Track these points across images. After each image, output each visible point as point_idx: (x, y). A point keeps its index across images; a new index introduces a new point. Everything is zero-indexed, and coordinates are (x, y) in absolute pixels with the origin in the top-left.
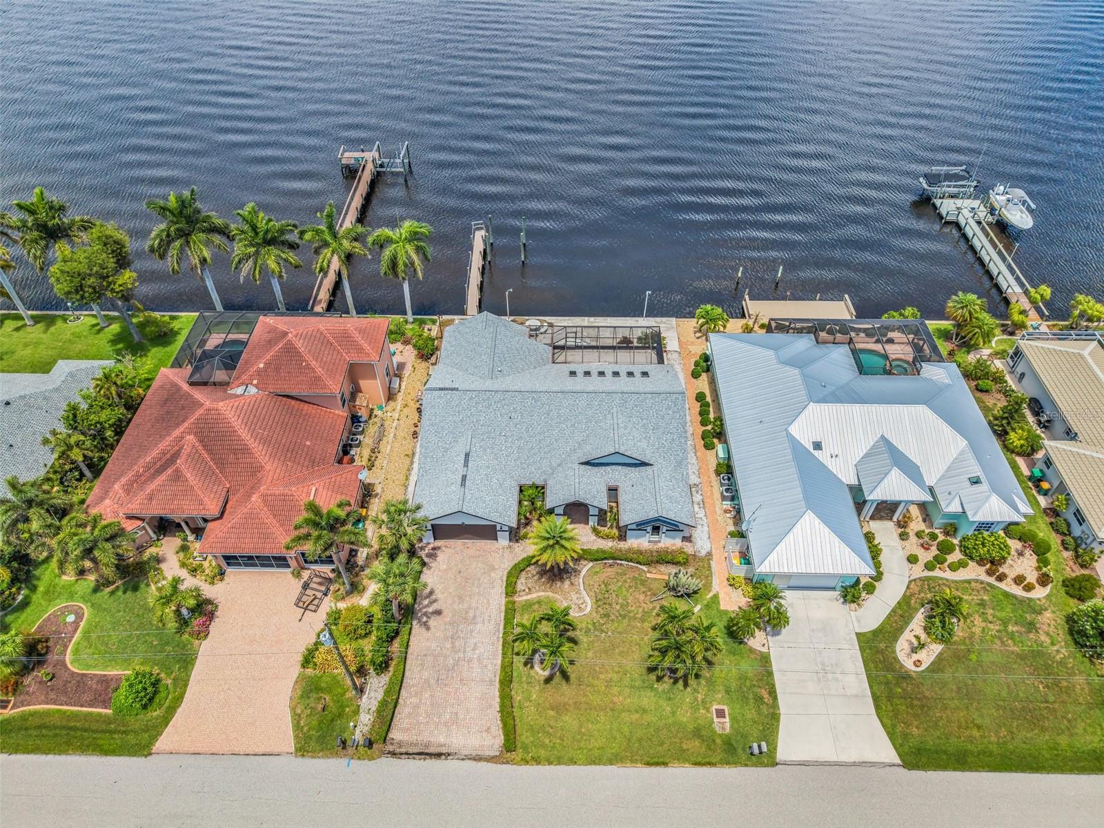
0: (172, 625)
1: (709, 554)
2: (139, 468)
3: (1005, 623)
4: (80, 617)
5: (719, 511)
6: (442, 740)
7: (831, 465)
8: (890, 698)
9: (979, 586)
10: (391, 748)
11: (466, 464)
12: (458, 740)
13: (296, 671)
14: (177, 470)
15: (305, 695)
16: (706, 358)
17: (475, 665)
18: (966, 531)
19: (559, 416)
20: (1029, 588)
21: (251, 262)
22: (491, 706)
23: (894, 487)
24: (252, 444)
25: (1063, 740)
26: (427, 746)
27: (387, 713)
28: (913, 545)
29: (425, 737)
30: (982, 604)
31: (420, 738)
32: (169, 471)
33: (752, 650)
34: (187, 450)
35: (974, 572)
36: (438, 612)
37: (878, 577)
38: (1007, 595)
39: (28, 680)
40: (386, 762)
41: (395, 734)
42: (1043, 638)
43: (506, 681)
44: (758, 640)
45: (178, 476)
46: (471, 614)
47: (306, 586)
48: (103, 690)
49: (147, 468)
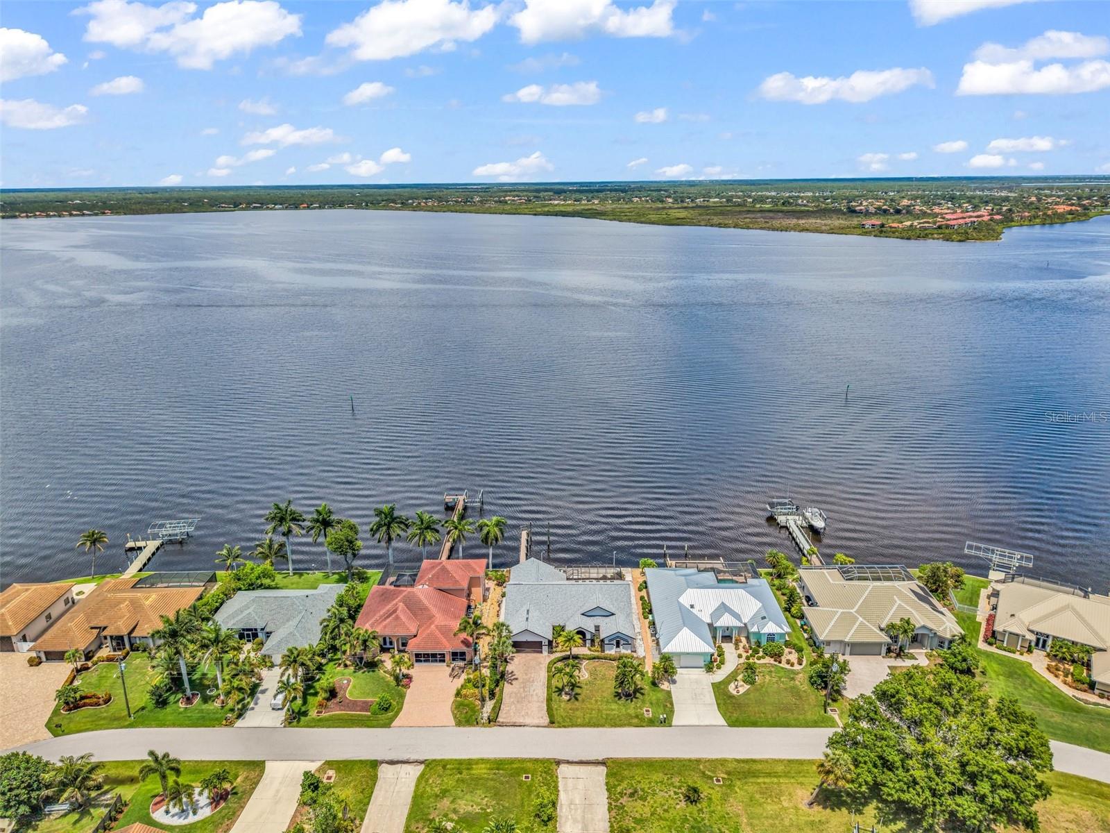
0: (394, 683)
1: (644, 657)
2: (377, 617)
3: (780, 678)
4: (349, 681)
5: (649, 641)
6: (521, 721)
7: (699, 614)
8: (724, 704)
9: (770, 665)
10: (498, 723)
11: (528, 613)
12: (528, 721)
13: (452, 699)
15: (457, 707)
16: (645, 582)
18: (764, 642)
20: (792, 665)
21: (417, 538)
22: (543, 710)
23: (726, 621)
24: (430, 607)
25: (801, 717)
26: (515, 723)
27: (497, 710)
28: (741, 651)
29: (514, 720)
30: (770, 671)
31: (511, 721)
32: (393, 616)
33: (663, 690)
34: (400, 608)
35: (768, 660)
36: (516, 679)
37: (722, 662)
38: (782, 668)
39: (329, 703)
40: (497, 729)
41: (499, 719)
42: (797, 682)
43: (549, 700)
44: (665, 686)
45: (397, 618)
46: (531, 679)
47: (453, 669)
48: (365, 706)
49: (381, 617)
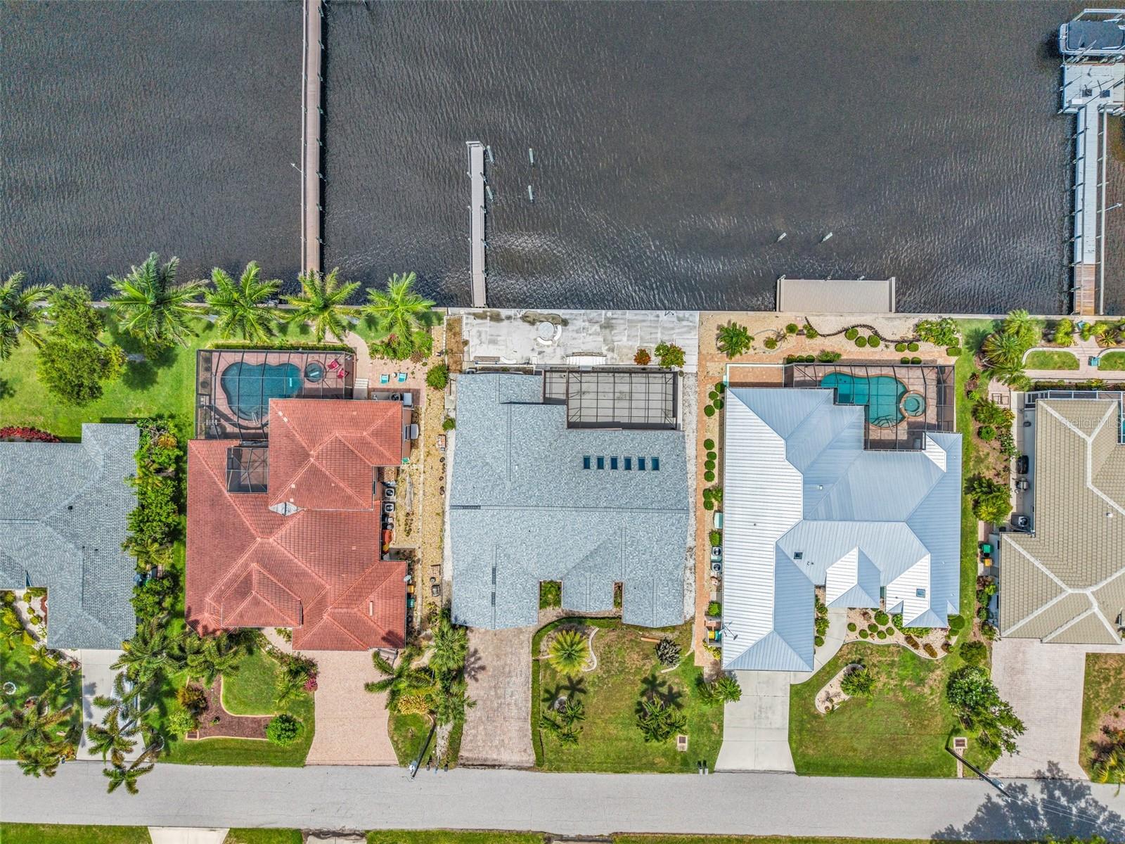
1: (693, 618)
3: (903, 679)
5: (707, 577)
6: (495, 756)
7: (806, 571)
8: (800, 731)
9: (895, 649)
10: (462, 762)
11: (494, 582)
12: (505, 757)
14: (255, 598)
15: (398, 728)
16: (722, 388)
17: (513, 707)
19: (573, 530)
20: (932, 653)
22: (526, 735)
26: (485, 760)
29: (483, 755)
30: (892, 664)
31: (480, 756)
32: (249, 598)
34: (255, 578)
36: (483, 668)
37: (820, 644)
38: (914, 657)
39: (202, 719)
40: (459, 771)
41: (463, 753)
42: (926, 690)
46: (507, 669)
48: (258, 727)
